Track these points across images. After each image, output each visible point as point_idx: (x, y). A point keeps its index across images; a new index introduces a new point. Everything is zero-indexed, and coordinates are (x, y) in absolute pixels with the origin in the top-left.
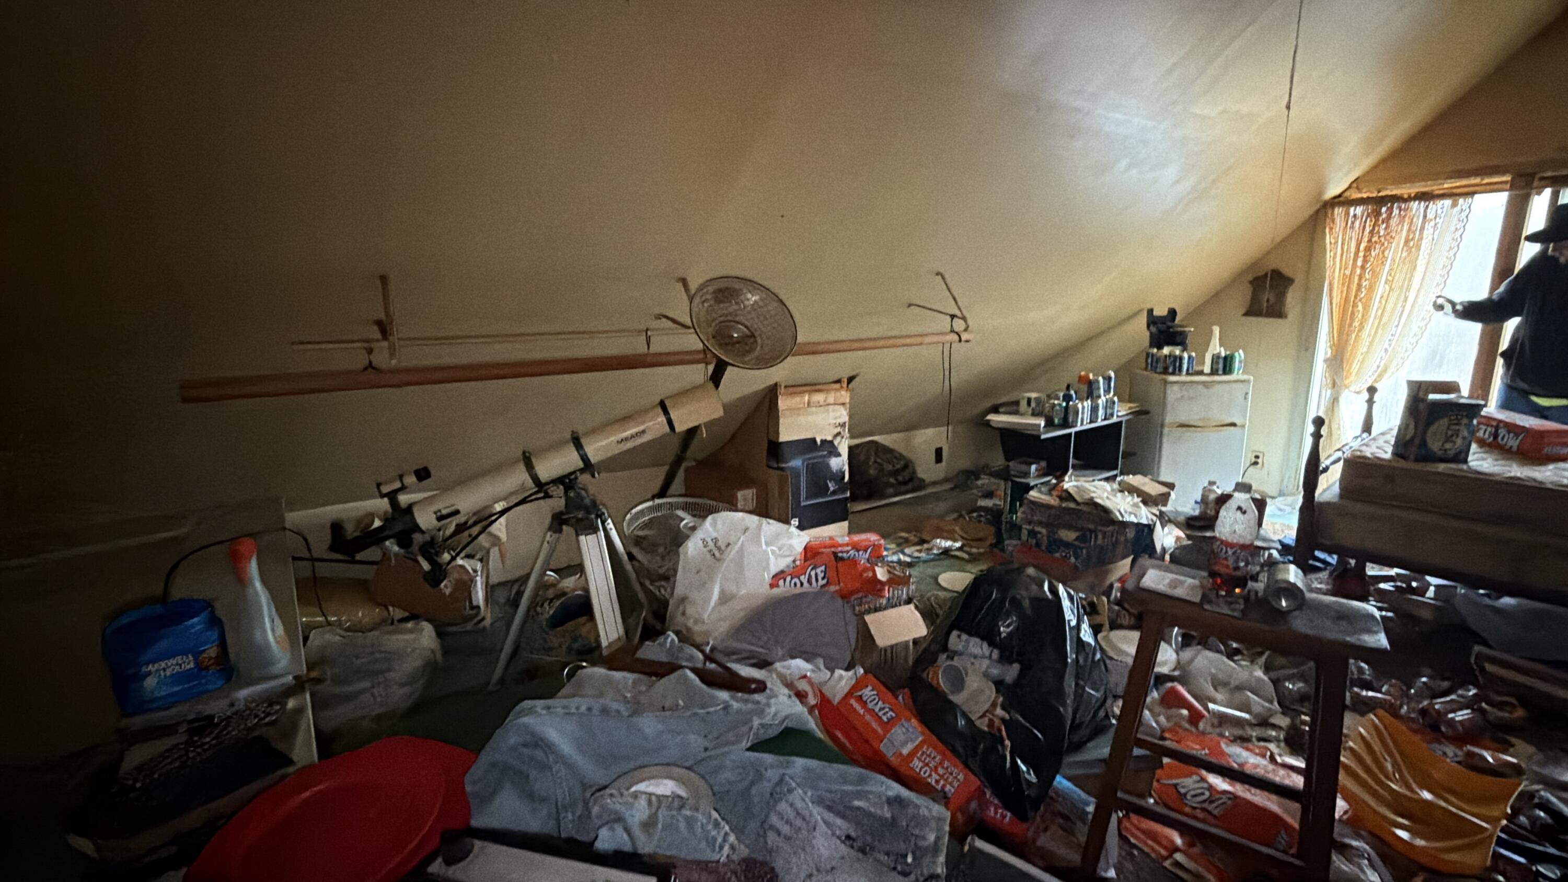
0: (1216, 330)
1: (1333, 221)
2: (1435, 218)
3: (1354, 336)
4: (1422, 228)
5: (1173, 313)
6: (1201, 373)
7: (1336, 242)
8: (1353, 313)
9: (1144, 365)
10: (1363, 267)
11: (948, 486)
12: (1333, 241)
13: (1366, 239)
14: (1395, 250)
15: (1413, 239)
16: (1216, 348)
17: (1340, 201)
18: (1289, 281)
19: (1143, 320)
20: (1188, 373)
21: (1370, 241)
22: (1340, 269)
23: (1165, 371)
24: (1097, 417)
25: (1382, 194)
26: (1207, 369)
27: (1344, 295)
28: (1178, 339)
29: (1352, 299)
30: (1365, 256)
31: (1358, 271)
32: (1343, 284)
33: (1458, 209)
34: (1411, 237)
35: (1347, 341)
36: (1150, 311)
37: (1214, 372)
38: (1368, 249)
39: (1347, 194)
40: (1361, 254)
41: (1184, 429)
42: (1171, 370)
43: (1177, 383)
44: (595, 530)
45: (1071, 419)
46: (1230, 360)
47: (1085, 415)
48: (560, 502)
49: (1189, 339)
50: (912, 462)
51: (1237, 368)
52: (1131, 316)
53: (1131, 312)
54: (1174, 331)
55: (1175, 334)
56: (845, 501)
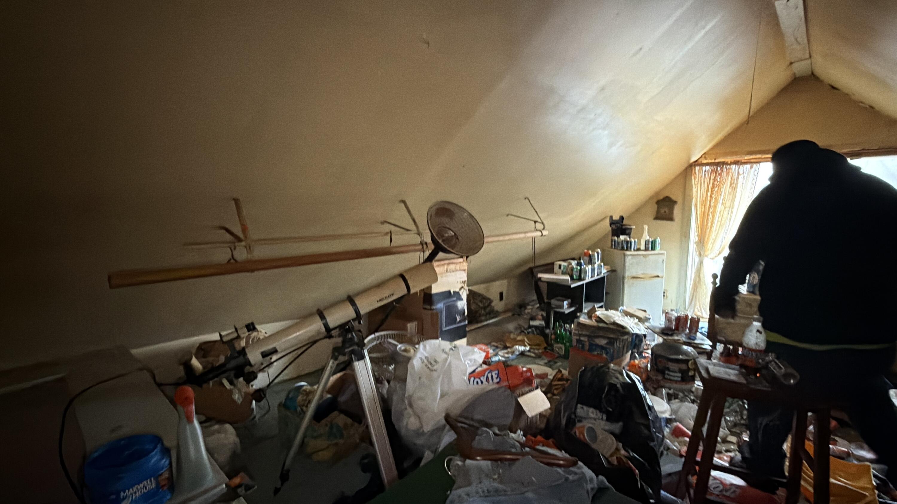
0: (646, 227)
1: (695, 173)
2: (743, 173)
3: (708, 230)
4: (738, 178)
5: (622, 218)
6: (639, 249)
7: (698, 184)
8: (708, 219)
9: (610, 245)
10: (711, 197)
12: (696, 183)
13: (711, 183)
14: (726, 188)
15: (734, 183)
16: (646, 237)
17: (696, 163)
18: (675, 202)
19: (608, 221)
20: (634, 250)
21: (713, 184)
22: (700, 197)
23: (622, 249)
24: (594, 275)
25: (717, 161)
26: (643, 247)
27: (703, 210)
28: (628, 232)
29: (707, 212)
30: (712, 191)
31: (709, 198)
32: (702, 205)
33: (753, 169)
34: (732, 182)
35: (705, 232)
36: (611, 217)
37: (646, 249)
38: (713, 188)
39: (700, 160)
40: (710, 190)
41: (635, 279)
42: (625, 248)
43: (631, 255)
44: (362, 357)
45: (582, 276)
46: (654, 243)
47: (589, 274)
48: (338, 340)
49: (633, 232)
50: (491, 301)
51: (658, 247)
52: (602, 220)
53: (602, 217)
54: (624, 227)
55: (626, 229)
56: (465, 326)
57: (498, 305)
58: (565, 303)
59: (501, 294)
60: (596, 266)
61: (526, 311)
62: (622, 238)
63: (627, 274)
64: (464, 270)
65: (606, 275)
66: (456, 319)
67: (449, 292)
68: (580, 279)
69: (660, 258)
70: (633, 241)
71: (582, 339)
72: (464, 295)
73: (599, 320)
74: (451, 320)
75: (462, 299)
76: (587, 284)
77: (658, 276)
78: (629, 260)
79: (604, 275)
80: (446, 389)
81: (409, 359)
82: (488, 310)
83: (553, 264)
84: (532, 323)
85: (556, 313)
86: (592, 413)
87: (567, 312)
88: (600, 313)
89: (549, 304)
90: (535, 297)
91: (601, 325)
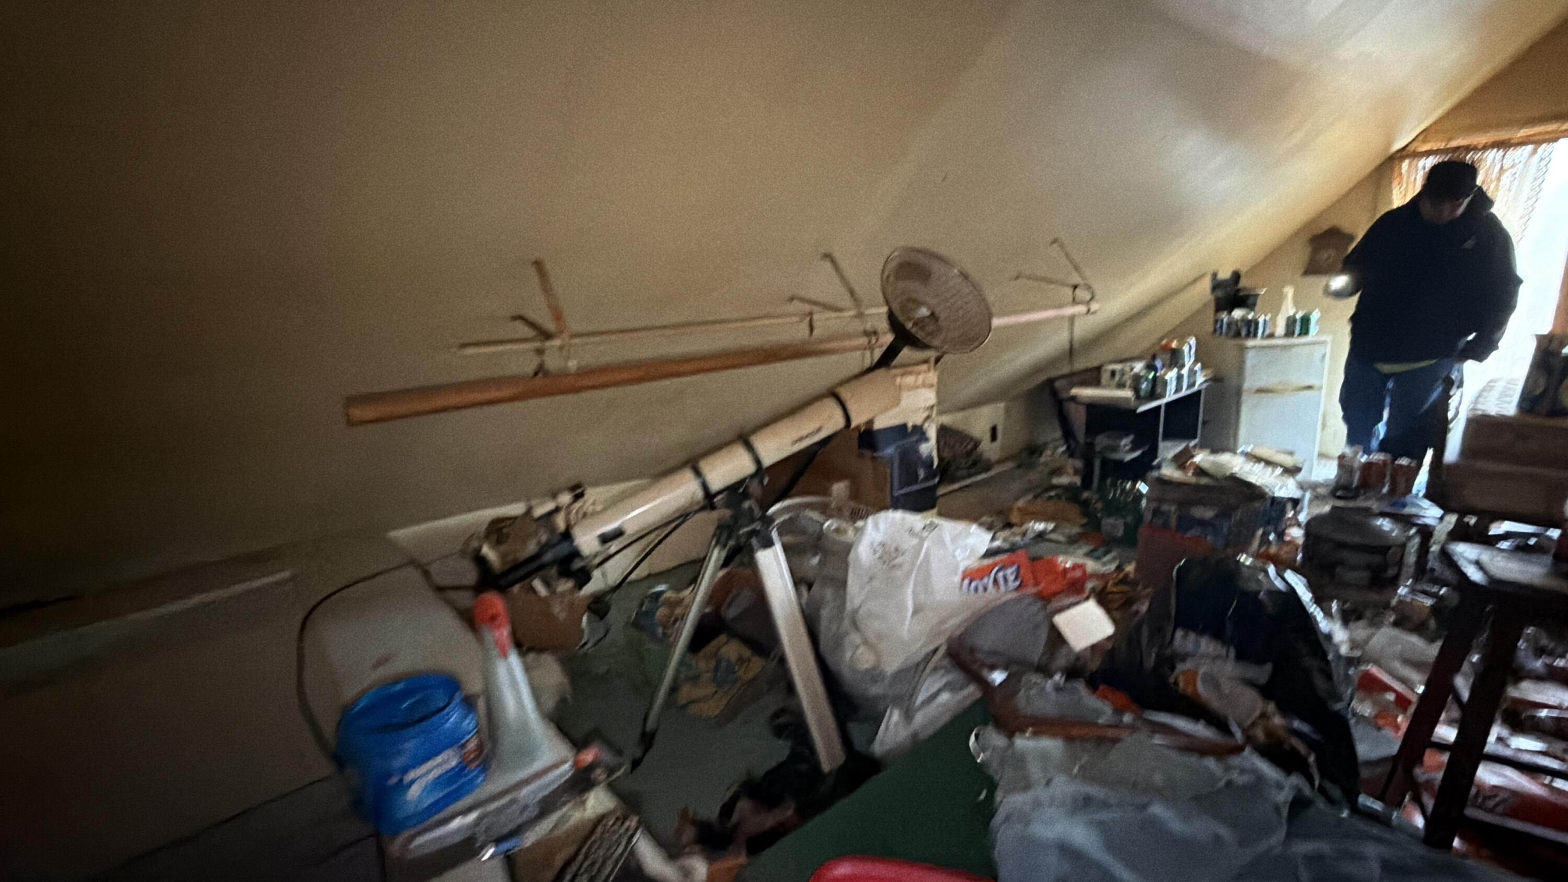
0: (1289, 291)
1: (1401, 174)
2: (1513, 167)
4: (1499, 179)
5: (1236, 276)
6: (1271, 336)
9: (1211, 329)
11: (1009, 465)
12: (1400, 195)
16: (1289, 309)
17: (1404, 153)
19: (1206, 284)
20: (1263, 337)
23: (1238, 334)
24: (1181, 389)
25: (1454, 144)
26: (1280, 329)
28: (1250, 301)
33: (1536, 158)
36: (1215, 275)
37: (1289, 333)
39: (1412, 148)
41: (1263, 395)
42: (1244, 332)
43: (1254, 347)
44: (769, 544)
45: (1159, 390)
46: (1306, 321)
47: (1172, 387)
48: (726, 513)
49: (1259, 302)
50: (977, 444)
51: (1313, 328)
52: (1195, 281)
53: (1195, 274)
54: (1241, 294)
55: (1248, 296)
56: (935, 487)
57: (990, 450)
58: (1126, 442)
59: (994, 430)
60: (1185, 371)
61: (1042, 459)
62: (1238, 313)
63: (1247, 385)
64: (931, 386)
65: (1205, 386)
66: (917, 476)
67: (904, 426)
68: (1153, 395)
69: (1318, 351)
70: (1261, 320)
71: (1165, 507)
72: (932, 433)
73: (1200, 471)
74: (909, 476)
75: (927, 440)
76: (1168, 405)
77: (1310, 387)
78: (1251, 359)
79: (1200, 388)
80: (922, 598)
81: (848, 548)
82: (973, 457)
83: (1098, 369)
84: (1056, 481)
85: (1105, 462)
86: (1207, 645)
87: (1129, 457)
88: (1201, 458)
89: (1090, 446)
90: (1058, 434)
91: (1204, 481)
